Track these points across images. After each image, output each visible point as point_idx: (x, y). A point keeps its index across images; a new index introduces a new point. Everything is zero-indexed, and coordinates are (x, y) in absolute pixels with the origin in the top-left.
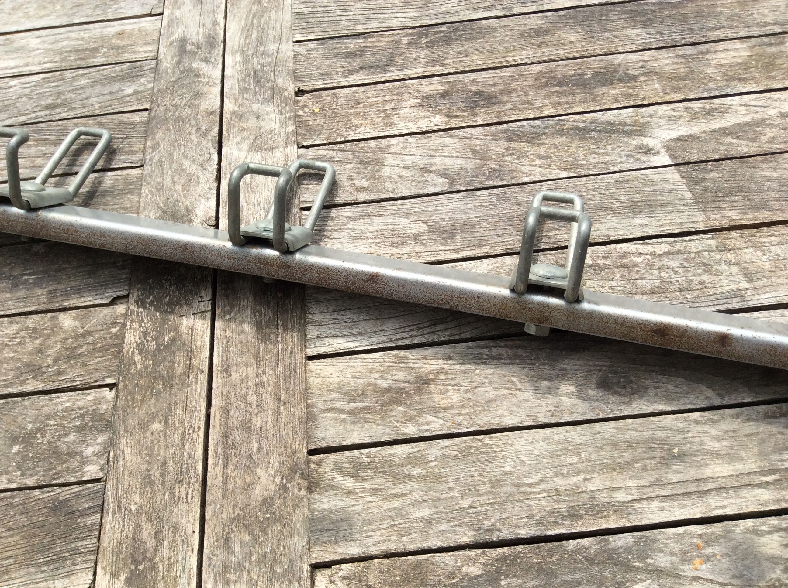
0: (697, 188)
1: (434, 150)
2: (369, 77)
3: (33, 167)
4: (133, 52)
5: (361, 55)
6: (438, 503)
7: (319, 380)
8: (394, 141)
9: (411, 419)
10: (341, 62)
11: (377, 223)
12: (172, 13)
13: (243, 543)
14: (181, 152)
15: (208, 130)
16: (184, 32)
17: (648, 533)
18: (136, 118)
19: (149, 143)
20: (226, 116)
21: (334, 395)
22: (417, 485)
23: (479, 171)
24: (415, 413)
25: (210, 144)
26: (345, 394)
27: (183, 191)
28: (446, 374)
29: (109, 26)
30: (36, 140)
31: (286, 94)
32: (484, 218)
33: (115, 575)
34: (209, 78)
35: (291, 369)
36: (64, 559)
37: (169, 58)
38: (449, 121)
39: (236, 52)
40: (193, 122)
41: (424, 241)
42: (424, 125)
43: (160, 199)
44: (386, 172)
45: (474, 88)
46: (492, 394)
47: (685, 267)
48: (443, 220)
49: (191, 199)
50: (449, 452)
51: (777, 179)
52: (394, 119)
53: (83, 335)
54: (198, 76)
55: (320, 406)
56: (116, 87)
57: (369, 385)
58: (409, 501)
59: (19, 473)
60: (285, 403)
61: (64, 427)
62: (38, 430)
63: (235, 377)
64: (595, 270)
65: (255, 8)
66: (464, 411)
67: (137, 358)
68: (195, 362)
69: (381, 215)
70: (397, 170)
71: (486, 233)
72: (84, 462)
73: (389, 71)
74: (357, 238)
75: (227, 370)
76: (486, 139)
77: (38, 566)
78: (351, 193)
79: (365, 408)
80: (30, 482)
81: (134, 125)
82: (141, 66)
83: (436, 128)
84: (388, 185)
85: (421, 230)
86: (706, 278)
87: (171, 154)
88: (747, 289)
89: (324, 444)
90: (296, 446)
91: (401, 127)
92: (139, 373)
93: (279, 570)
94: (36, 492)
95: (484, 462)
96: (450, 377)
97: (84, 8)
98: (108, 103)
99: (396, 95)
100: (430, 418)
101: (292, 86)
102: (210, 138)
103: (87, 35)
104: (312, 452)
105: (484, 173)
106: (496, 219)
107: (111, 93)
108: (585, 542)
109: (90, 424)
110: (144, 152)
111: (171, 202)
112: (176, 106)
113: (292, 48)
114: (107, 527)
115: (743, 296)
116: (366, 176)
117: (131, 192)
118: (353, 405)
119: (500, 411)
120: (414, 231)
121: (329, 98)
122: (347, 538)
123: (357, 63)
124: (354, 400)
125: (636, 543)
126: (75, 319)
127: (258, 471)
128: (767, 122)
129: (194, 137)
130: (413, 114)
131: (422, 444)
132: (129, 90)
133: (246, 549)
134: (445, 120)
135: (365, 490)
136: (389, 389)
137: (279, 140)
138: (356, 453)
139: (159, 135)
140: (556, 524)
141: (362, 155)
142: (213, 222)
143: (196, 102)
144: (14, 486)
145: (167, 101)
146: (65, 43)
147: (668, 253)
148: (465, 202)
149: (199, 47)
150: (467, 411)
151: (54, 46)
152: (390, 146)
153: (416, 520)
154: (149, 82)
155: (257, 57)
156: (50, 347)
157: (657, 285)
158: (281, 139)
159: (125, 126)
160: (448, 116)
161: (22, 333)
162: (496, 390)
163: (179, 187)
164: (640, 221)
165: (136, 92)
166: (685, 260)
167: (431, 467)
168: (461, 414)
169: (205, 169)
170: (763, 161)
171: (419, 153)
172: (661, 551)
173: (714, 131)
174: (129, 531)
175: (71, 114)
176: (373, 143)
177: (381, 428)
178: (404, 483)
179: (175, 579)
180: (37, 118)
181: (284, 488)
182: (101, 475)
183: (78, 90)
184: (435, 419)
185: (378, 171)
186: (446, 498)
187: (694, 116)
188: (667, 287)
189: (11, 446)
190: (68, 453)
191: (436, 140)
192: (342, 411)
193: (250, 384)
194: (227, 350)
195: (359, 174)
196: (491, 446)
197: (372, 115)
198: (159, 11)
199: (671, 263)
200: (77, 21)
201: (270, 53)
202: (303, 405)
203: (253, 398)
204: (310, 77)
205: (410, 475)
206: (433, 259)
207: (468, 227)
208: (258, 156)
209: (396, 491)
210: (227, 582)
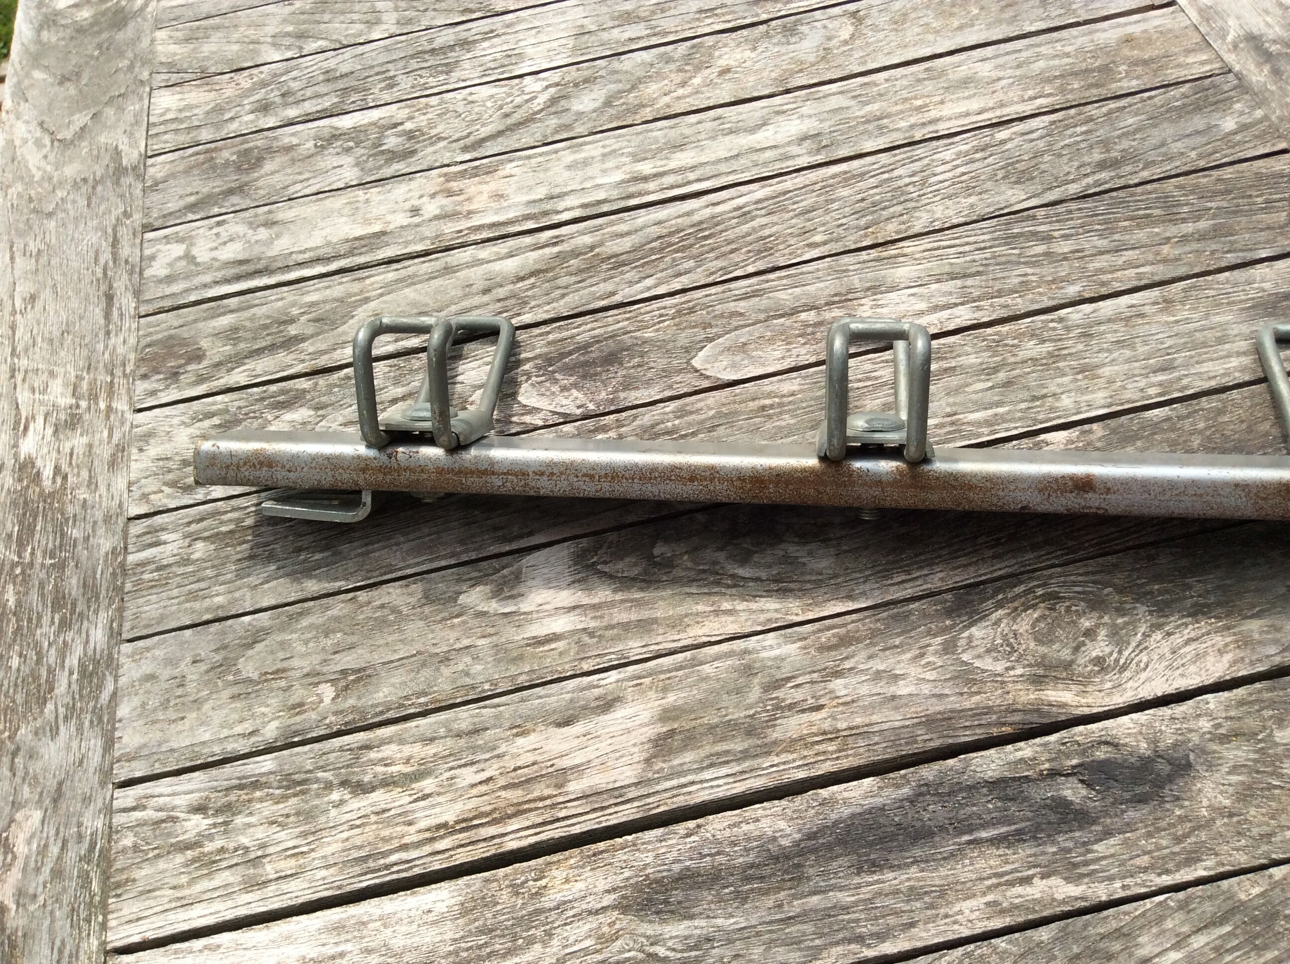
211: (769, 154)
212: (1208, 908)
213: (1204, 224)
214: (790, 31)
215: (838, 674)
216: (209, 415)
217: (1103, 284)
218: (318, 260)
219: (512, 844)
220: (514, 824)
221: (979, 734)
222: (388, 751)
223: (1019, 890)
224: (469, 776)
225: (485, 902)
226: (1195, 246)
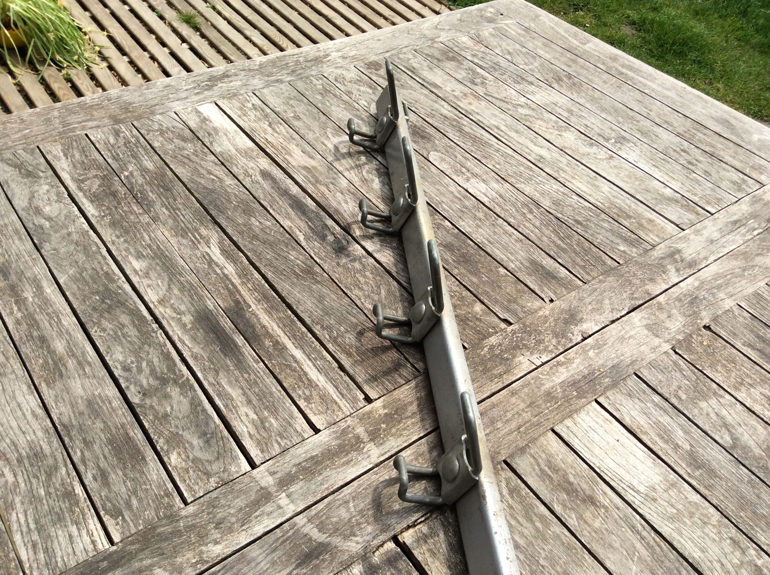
1: (744, 423)
2: (759, 359)
3: (540, 239)
4: (646, 234)
6: (531, 546)
7: (545, 443)
8: (728, 396)
9: (564, 506)
10: (751, 337)
11: (665, 420)
12: (690, 234)
14: (611, 295)
15: (636, 299)
16: (684, 248)
18: (609, 262)
19: (601, 277)
20: (654, 301)
21: (544, 456)
22: (531, 529)
23: (757, 459)
24: (570, 506)
25: (629, 305)
26: (549, 461)
27: (590, 311)
28: (607, 511)
29: (650, 213)
30: (554, 229)
31: (699, 321)
32: (727, 480)
33: (384, 407)
34: (668, 278)
35: (539, 424)
36: (377, 381)
37: (660, 252)
39: (699, 280)
40: (634, 289)
41: (679, 453)
42: (757, 408)
43: (575, 303)
44: (703, 404)
46: (617, 545)
48: (703, 456)
49: (589, 317)
50: (563, 537)
53: (477, 319)
54: (664, 272)
55: (532, 451)
56: (618, 241)
57: (564, 471)
58: (520, 529)
60: (519, 432)
63: (513, 400)
65: (737, 270)
66: (593, 534)
67: (486, 349)
68: (505, 376)
69: (672, 418)
70: (710, 410)
71: (718, 487)
74: (645, 413)
75: (513, 393)
78: (670, 393)
79: (550, 476)
81: (605, 263)
82: (641, 243)
83: (762, 416)
84: (696, 411)
85: (684, 447)
87: (605, 291)
89: (515, 466)
90: (502, 452)
91: (742, 396)
92: (479, 355)
95: (573, 561)
96: (606, 514)
97: (649, 194)
98: (605, 244)
99: (761, 380)
100: (573, 516)
101: (708, 321)
102: (633, 302)
103: (634, 207)
104: (505, 462)
105: (759, 463)
106: (734, 488)
107: (612, 241)
110: (593, 279)
111: (578, 309)
112: (635, 275)
113: (732, 305)
114: (402, 389)
116: (689, 395)
117: (566, 288)
118: (546, 468)
119: (610, 556)
120: (680, 443)
121: (720, 345)
123: (760, 345)
124: (550, 468)
126: (482, 310)
129: (625, 295)
130: (758, 397)
131: (555, 520)
132: (622, 248)
135: (507, 502)
136: (571, 484)
137: (666, 336)
138: (523, 486)
139: (610, 279)
141: (701, 384)
142: (585, 336)
143: (647, 282)
145: (634, 269)
146: (619, 201)
149: (682, 261)
150: (595, 536)
151: (612, 199)
152: (722, 397)
154: (636, 253)
155: (707, 292)
156: (460, 309)
158: (667, 336)
159: (600, 261)
161: (457, 294)
162: (621, 546)
163: (590, 307)
165: (624, 252)
167: (547, 532)
168: (590, 533)
169: (612, 312)
171: (735, 416)
175: (583, 233)
176: (715, 386)
177: (546, 491)
178: (527, 521)
179: (401, 435)
180: (566, 221)
183: (599, 226)
184: (575, 519)
185: (699, 400)
186: (536, 550)
191: (753, 421)
192: (539, 465)
193: (515, 409)
194: (523, 387)
195: (686, 390)
196: (586, 561)
197: (733, 375)
198: (684, 227)
200: (637, 197)
201: (717, 297)
202: (525, 442)
203: (509, 415)
204: (723, 327)
205: (534, 522)
206: (672, 464)
207: (712, 473)
208: (646, 332)
209: (520, 519)
210: (416, 459)
211: (528, 151)
212: (309, 263)
213: (564, 246)
214: (592, 145)
215: (342, 194)
216: (360, 77)
217: (519, 227)
218: (423, 80)
219: (268, 150)
220: (273, 149)
221: (338, 219)
222: (282, 128)
223: (297, 231)
224: (282, 140)
225: (252, 150)
226: (552, 245)
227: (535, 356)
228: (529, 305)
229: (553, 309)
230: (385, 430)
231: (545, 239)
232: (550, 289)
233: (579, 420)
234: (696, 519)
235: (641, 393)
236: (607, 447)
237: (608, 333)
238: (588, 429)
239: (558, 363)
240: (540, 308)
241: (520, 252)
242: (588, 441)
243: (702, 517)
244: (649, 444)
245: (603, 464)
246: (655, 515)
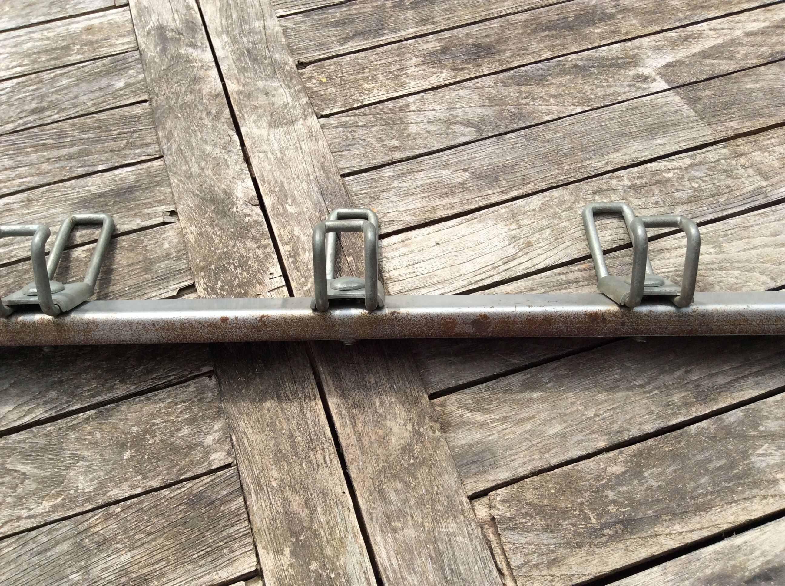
0: (698, 106)
1: (452, 103)
2: (365, 42)
4: (111, 46)
5: (350, 23)
6: (565, 418)
8: (411, 99)
10: (332, 32)
11: (421, 178)
12: (139, 3)
13: (396, 491)
14: (199, 138)
15: (219, 113)
16: (158, 20)
17: (752, 405)
18: (137, 110)
19: (160, 134)
20: (233, 97)
22: (541, 406)
23: (500, 117)
25: (226, 126)
27: (214, 175)
29: (73, 23)
30: (34, 147)
31: (287, 68)
32: (520, 159)
34: (201, 62)
36: (220, 548)
37: (152, 47)
38: (457, 74)
39: (222, 32)
40: (200, 107)
41: (471, 188)
42: (435, 81)
43: (192, 186)
44: (413, 129)
45: (470, 41)
47: (710, 175)
48: (483, 166)
49: (226, 182)
50: (559, 372)
51: (760, 89)
52: (404, 79)
54: (189, 61)
55: (425, 354)
56: (104, 82)
58: (539, 422)
59: (140, 477)
61: (173, 423)
62: (145, 431)
64: (635, 190)
69: (422, 170)
70: (422, 126)
71: (527, 172)
72: (207, 451)
73: (384, 35)
74: (406, 195)
76: (497, 87)
77: (193, 561)
78: (386, 154)
80: (155, 483)
81: (138, 118)
82: (124, 59)
83: (447, 82)
84: (419, 141)
85: (465, 178)
86: (729, 182)
87: (188, 142)
88: (766, 186)
89: (441, 387)
90: (415, 393)
91: (413, 86)
92: (234, 357)
93: (440, 508)
94: (166, 492)
97: (38, 7)
98: (101, 100)
99: (398, 56)
101: (291, 59)
102: (223, 120)
103: (52, 34)
104: (433, 396)
105: (507, 118)
106: (532, 157)
107: (100, 89)
108: (704, 424)
109: (200, 414)
110: (158, 143)
111: (206, 188)
112: (176, 93)
113: (277, 23)
114: (254, 508)
115: (764, 193)
116: (395, 136)
117: (159, 184)
120: (458, 180)
121: (332, 67)
122: (494, 466)
123: (349, 31)
125: (746, 416)
127: (388, 423)
128: (737, 42)
129: (206, 121)
130: (420, 72)
131: (532, 370)
132: (121, 84)
133: (402, 496)
134: (453, 73)
135: (495, 420)
137: (296, 113)
138: (474, 389)
139: (169, 124)
140: (674, 414)
141: (384, 117)
142: (256, 201)
143: (197, 87)
144: (139, 491)
145: (165, 89)
146: (30, 45)
147: (691, 166)
148: (498, 147)
149: (180, 33)
152: (408, 105)
153: (551, 437)
154: (139, 73)
155: (245, 36)
157: (691, 194)
158: (298, 112)
159: (128, 120)
160: (454, 70)
163: (209, 172)
164: (659, 141)
165: (128, 85)
166: (709, 169)
169: (229, 151)
170: (744, 76)
171: (439, 107)
172: (768, 418)
173: (695, 55)
174: (278, 505)
175: (64, 115)
176: (390, 104)
177: (489, 363)
178: (528, 407)
179: (341, 540)
180: (25, 124)
181: (418, 434)
182: (230, 460)
183: (62, 90)
185: (405, 129)
186: (571, 413)
187: (674, 44)
188: (701, 194)
189: (121, 453)
190: (187, 446)
191: (451, 94)
195: (387, 134)
197: (381, 77)
198: (124, 2)
199: (698, 174)
200: (35, 21)
201: (258, 30)
204: (307, 49)
205: (531, 398)
206: (485, 203)
207: (508, 169)
208: (280, 131)
209: (524, 415)
210: (394, 530)
226: (63, 163)
227: (267, 280)
228: (166, 246)
229: (190, 219)
230: (323, 566)
231: (45, 167)
232: (151, 205)
233: (394, 274)
234: (563, 214)
235: (374, 184)
236: (444, 260)
237: (265, 174)
238: (411, 269)
239: (290, 256)
240: (181, 234)
241: (51, 211)
242: (429, 277)
243: (563, 207)
244: (450, 212)
245: (467, 277)
246: (549, 254)
